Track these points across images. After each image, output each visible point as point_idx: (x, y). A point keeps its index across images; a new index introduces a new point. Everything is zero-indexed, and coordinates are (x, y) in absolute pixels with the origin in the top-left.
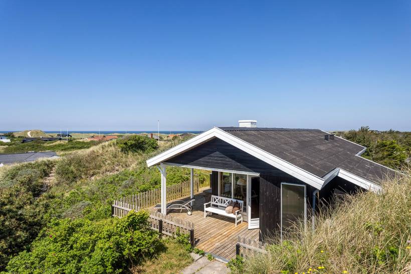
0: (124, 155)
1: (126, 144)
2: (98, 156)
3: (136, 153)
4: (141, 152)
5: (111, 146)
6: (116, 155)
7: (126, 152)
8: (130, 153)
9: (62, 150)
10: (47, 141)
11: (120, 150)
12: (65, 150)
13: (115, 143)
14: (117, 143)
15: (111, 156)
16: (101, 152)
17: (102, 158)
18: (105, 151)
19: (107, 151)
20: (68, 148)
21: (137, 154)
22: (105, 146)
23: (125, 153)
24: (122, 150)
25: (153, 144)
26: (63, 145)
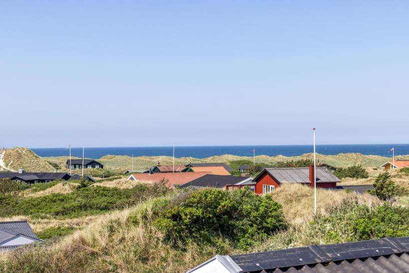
0: (172, 253)
1: (176, 217)
2: (93, 254)
3: (209, 249)
4: (227, 244)
5: (136, 223)
6: (146, 251)
7: (180, 243)
8: (192, 247)
9: (57, 214)
10: (32, 182)
11: (161, 236)
12: (65, 213)
13: (150, 213)
14: (156, 214)
15: (132, 255)
16: (103, 243)
17: (104, 261)
18: (116, 237)
19: (122, 240)
20: (73, 209)
21: (214, 250)
22: (119, 224)
23: (175, 247)
24: (167, 238)
25: (263, 217)
26: (63, 199)
